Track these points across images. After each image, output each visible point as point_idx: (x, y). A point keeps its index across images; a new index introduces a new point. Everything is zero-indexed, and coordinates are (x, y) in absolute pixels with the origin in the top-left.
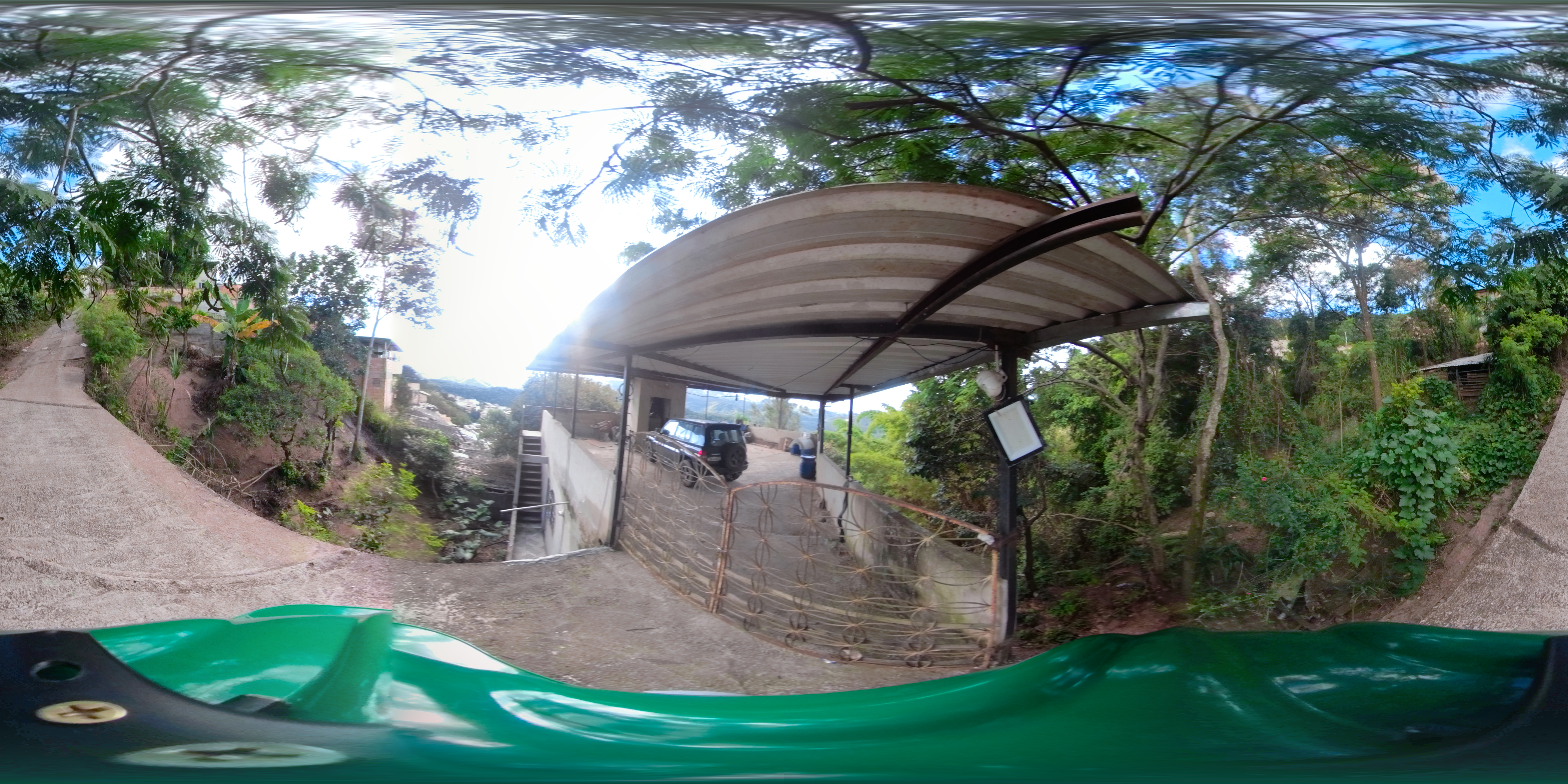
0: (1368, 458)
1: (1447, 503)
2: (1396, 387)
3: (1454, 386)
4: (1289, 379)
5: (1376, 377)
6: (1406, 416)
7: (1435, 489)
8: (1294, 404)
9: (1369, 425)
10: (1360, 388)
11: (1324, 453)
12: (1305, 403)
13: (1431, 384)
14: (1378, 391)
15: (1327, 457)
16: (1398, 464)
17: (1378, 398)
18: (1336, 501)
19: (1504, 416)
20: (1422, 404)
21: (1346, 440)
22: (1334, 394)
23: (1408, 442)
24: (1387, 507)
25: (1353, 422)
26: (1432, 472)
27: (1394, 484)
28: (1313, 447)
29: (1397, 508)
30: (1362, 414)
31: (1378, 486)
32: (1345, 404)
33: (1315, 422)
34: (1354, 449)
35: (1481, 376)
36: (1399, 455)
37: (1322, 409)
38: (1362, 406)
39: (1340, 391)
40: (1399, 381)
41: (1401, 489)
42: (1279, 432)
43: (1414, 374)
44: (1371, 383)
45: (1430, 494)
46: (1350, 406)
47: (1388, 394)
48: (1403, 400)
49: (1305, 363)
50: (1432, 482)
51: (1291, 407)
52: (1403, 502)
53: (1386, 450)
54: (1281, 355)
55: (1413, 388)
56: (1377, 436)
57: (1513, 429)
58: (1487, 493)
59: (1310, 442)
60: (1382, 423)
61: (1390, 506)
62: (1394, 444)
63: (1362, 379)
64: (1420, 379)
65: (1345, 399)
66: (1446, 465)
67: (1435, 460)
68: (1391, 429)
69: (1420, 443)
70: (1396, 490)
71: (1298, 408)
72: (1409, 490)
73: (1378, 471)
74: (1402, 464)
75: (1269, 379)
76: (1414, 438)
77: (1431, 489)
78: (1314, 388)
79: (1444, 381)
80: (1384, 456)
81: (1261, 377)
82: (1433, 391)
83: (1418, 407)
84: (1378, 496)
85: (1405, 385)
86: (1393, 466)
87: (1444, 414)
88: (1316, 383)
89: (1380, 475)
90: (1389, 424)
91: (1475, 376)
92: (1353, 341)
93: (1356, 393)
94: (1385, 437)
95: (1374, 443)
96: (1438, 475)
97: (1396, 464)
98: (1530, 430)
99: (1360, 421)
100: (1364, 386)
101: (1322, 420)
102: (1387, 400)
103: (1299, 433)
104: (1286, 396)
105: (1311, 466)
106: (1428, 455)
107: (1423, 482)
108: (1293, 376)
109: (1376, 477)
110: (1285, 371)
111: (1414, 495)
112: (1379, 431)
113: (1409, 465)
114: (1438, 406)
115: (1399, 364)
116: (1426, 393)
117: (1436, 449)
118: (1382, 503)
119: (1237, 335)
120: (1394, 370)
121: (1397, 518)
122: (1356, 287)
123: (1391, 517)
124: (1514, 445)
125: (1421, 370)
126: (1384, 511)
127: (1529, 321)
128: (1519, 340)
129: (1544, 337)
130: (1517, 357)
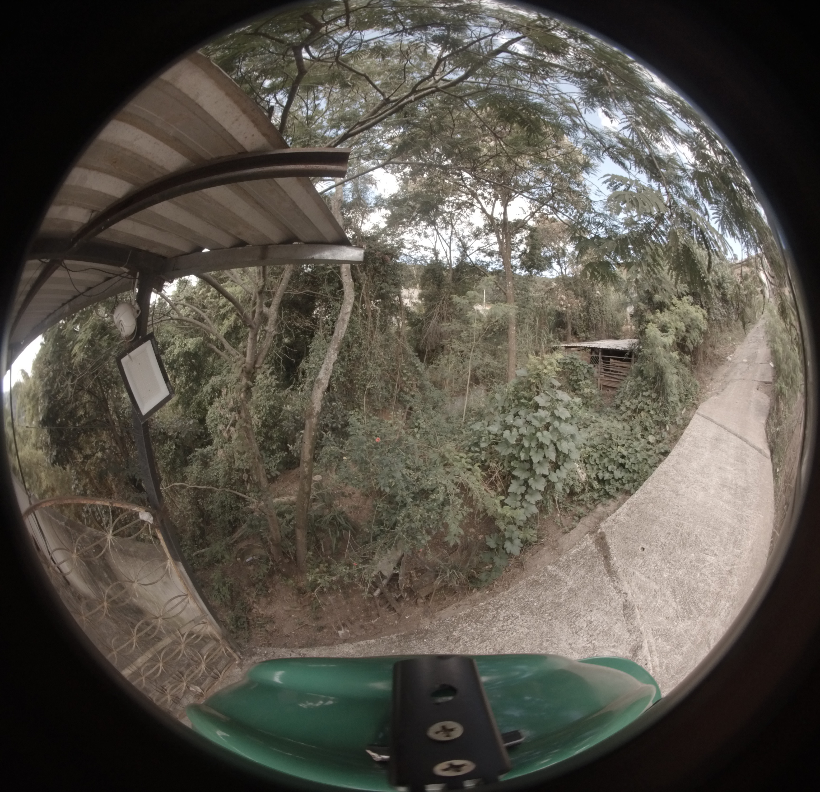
0: (490, 433)
1: (554, 501)
2: (533, 359)
3: (595, 371)
4: (415, 333)
5: (513, 344)
6: (538, 393)
7: (548, 481)
8: (417, 361)
9: (498, 396)
10: (494, 354)
11: (443, 421)
12: (429, 362)
13: (571, 363)
14: (513, 360)
15: (446, 425)
16: (519, 445)
17: (512, 369)
18: (448, 473)
20: (557, 384)
21: (469, 410)
22: (463, 357)
23: (535, 423)
24: (496, 490)
25: (481, 391)
26: (551, 462)
27: (510, 466)
28: (432, 412)
29: (505, 493)
30: (492, 383)
31: (493, 465)
32: (474, 370)
33: (438, 385)
34: (477, 421)
35: (624, 364)
36: (522, 435)
37: (449, 372)
38: (492, 375)
39: (471, 354)
40: (537, 353)
41: (515, 473)
42: (397, 391)
43: (555, 349)
44: (507, 351)
46: (479, 373)
47: (523, 366)
48: (538, 374)
49: (436, 318)
50: (547, 473)
51: (413, 365)
52: (512, 489)
53: (509, 427)
54: (409, 305)
55: (551, 364)
56: (504, 411)
58: (594, 501)
59: (429, 406)
60: (511, 397)
61: (499, 490)
62: (519, 422)
63: (497, 344)
64: (559, 356)
65: (475, 364)
66: (566, 456)
67: (557, 449)
68: (520, 405)
69: (547, 427)
70: (510, 473)
71: (421, 366)
72: (522, 475)
73: (497, 448)
74: (523, 446)
75: (393, 330)
76: (541, 420)
77: (544, 480)
78: (443, 347)
79: (585, 362)
80: (507, 433)
81: (384, 328)
82: (572, 372)
83: (553, 386)
84: (491, 476)
85: (543, 358)
86: (513, 446)
87: (578, 400)
88: (445, 342)
89: (497, 453)
90: (519, 399)
91: (618, 363)
92: (493, 301)
93: (488, 359)
94: (512, 413)
95: (499, 418)
96: (556, 467)
97: (517, 445)
99: (487, 391)
100: (499, 353)
101: (446, 384)
102: (522, 372)
103: (419, 395)
104: (410, 351)
105: (427, 433)
106: (552, 441)
107: (539, 471)
108: (420, 331)
109: (493, 454)
110: (412, 324)
111: (526, 483)
112: (507, 405)
113: (530, 448)
114: (574, 390)
115: (539, 335)
116: (564, 373)
117: (561, 437)
118: (492, 485)
119: (363, 277)
120: (534, 341)
121: (503, 504)
122: (500, 242)
123: (497, 502)
124: (638, 455)
125: (563, 345)
126: (493, 493)
127: (673, 308)
128: (663, 329)
129: (687, 331)
130: (661, 350)
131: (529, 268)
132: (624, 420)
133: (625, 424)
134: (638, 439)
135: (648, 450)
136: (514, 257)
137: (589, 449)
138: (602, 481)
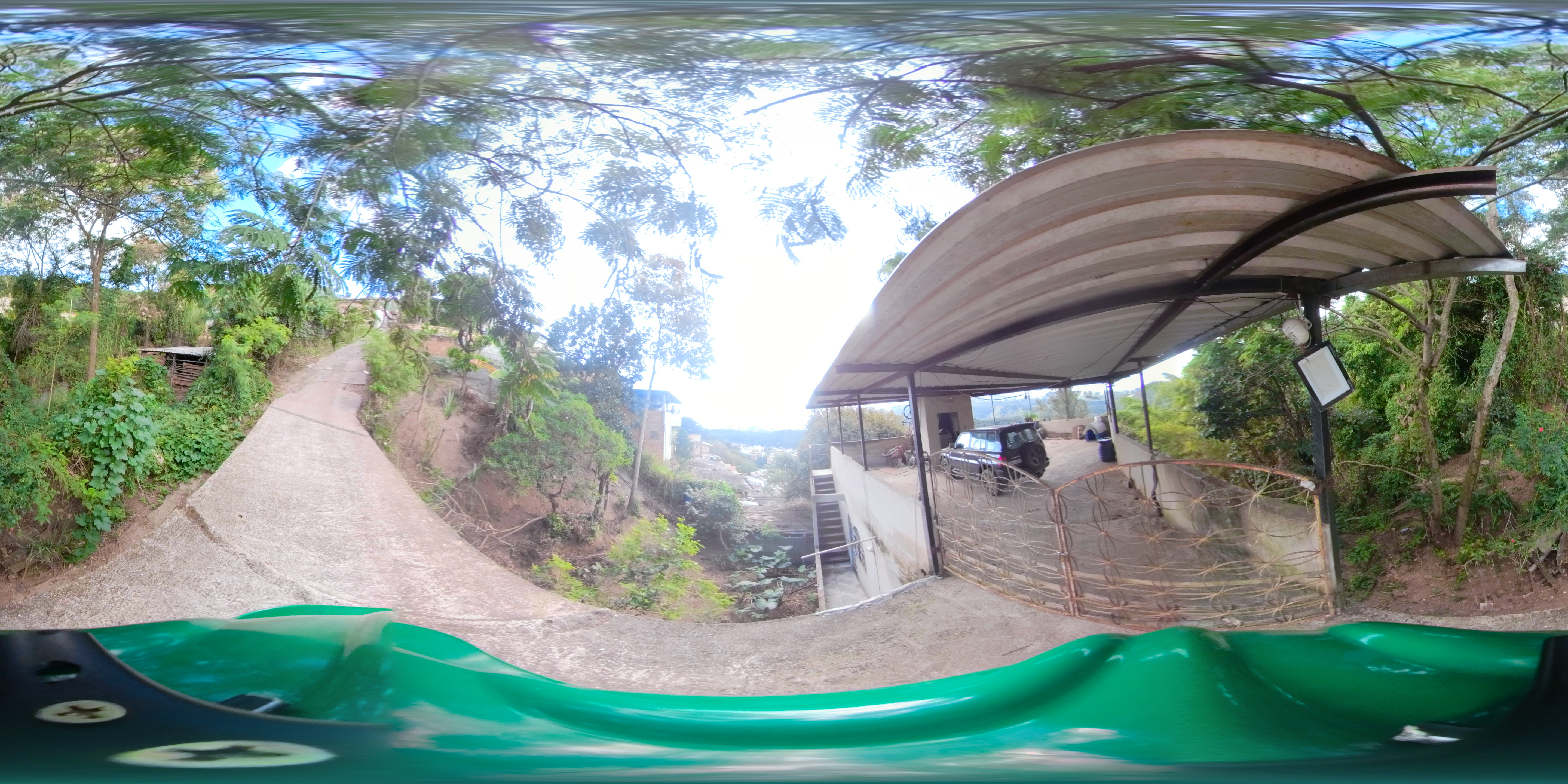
0: (72, 424)
1: (136, 482)
2: (111, 361)
3: (169, 372)
5: (94, 348)
6: (115, 390)
7: (128, 465)
8: (8, 362)
9: (79, 392)
10: (76, 356)
11: (31, 413)
12: (19, 362)
13: (147, 365)
14: (93, 361)
15: (33, 417)
16: (99, 434)
17: (92, 369)
18: (35, 459)
19: (210, 411)
20: (133, 382)
21: (54, 404)
22: (49, 358)
23: (112, 415)
24: (80, 474)
25: (64, 388)
26: (129, 449)
27: (91, 453)
28: (21, 406)
29: (89, 476)
30: (74, 381)
31: (76, 452)
32: (58, 369)
33: (26, 382)
34: (60, 413)
35: (196, 367)
36: (101, 426)
37: (36, 371)
38: (74, 374)
39: (56, 356)
40: (115, 356)
41: (96, 459)
43: (132, 353)
44: (88, 354)
45: (122, 469)
46: (63, 372)
47: (102, 367)
48: (116, 374)
49: (25, 323)
50: (126, 458)
52: (95, 473)
53: (89, 420)
55: (127, 365)
56: (84, 405)
57: (216, 426)
58: (176, 480)
59: (19, 400)
60: (91, 393)
61: (83, 473)
62: (99, 415)
63: (80, 347)
64: (135, 359)
65: (60, 364)
66: (143, 445)
67: (134, 438)
68: (99, 400)
69: (124, 419)
70: (92, 459)
71: (11, 366)
72: (104, 461)
73: (79, 437)
74: (102, 436)
76: (118, 413)
77: (124, 464)
78: (31, 349)
79: (160, 365)
80: (87, 424)
82: (146, 372)
83: (129, 384)
84: (74, 462)
85: (121, 360)
86: (94, 436)
87: (152, 396)
88: (33, 344)
89: (79, 442)
90: (98, 395)
91: (190, 365)
92: (79, 310)
93: (71, 360)
94: (91, 407)
95: (80, 411)
96: (134, 453)
97: (97, 434)
98: (232, 430)
99: (70, 387)
100: (81, 355)
101: (33, 381)
102: (101, 372)
106: (129, 431)
107: (118, 456)
108: (11, 335)
109: (75, 443)
111: (107, 467)
112: (87, 400)
113: (108, 437)
114: (148, 388)
115: (119, 340)
116: (140, 373)
117: (137, 428)
118: (76, 469)
120: (113, 345)
121: (88, 486)
122: (93, 258)
123: (82, 484)
124: (213, 441)
125: (140, 349)
126: (78, 477)
127: (254, 325)
128: (241, 340)
129: (265, 343)
130: (235, 356)
131: (117, 282)
132: (196, 413)
133: (197, 416)
134: (211, 428)
135: (222, 437)
136: (104, 272)
137: (164, 437)
138: (180, 464)
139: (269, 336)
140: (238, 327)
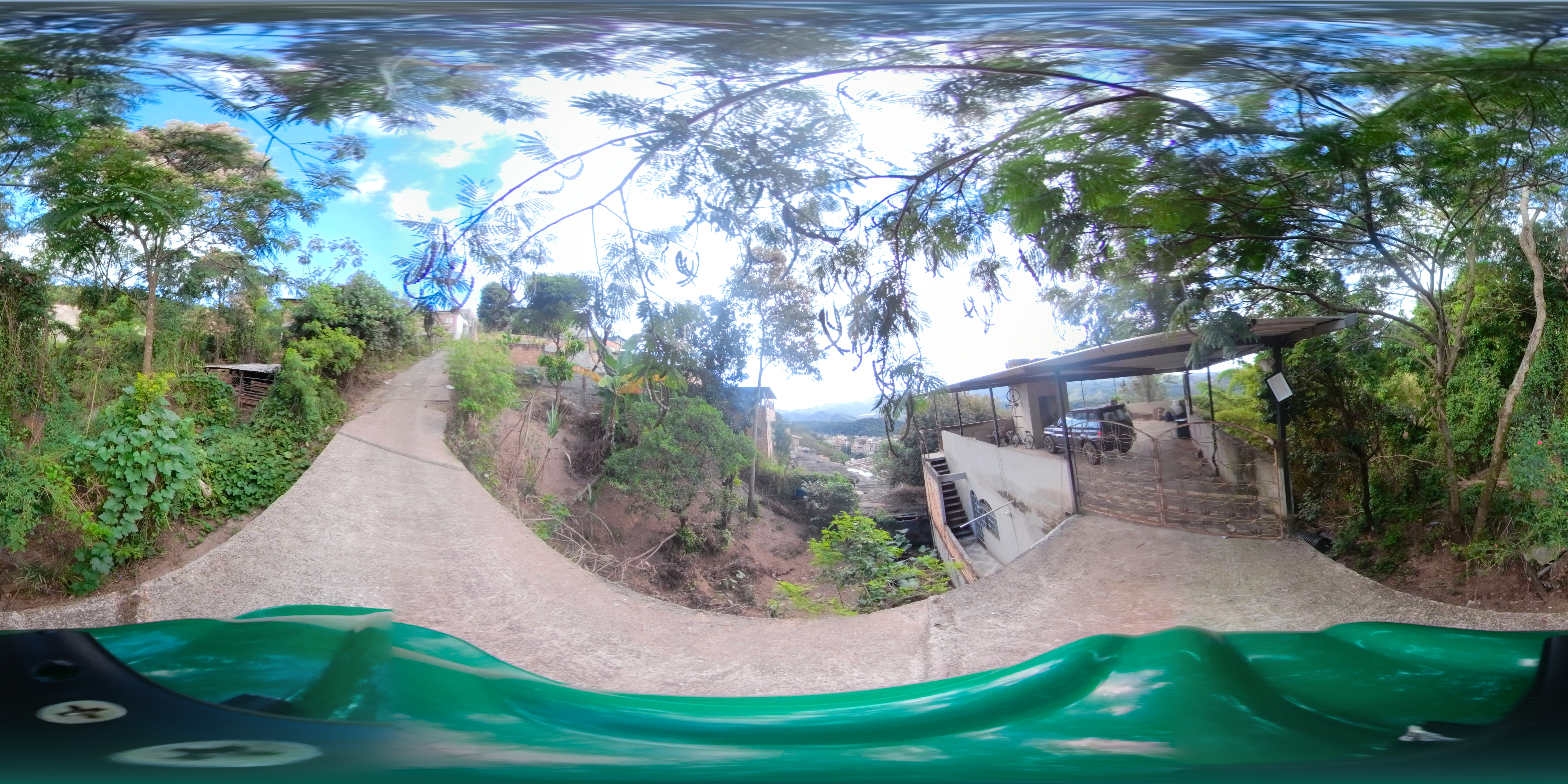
3: (233, 390)
16: (115, 462)
19: (272, 436)
35: (263, 385)
57: (278, 453)
60: (122, 414)
72: (119, 494)
79: (224, 383)
91: (260, 384)
98: (297, 457)
106: (152, 462)
111: (123, 500)
112: (116, 421)
113: (125, 467)
124: (273, 471)
127: (322, 336)
128: (307, 355)
129: (336, 357)
130: (299, 373)
132: (259, 437)
133: (259, 441)
134: (272, 455)
135: (284, 465)
137: (215, 466)
138: (231, 497)
139: (339, 349)
140: (304, 341)
